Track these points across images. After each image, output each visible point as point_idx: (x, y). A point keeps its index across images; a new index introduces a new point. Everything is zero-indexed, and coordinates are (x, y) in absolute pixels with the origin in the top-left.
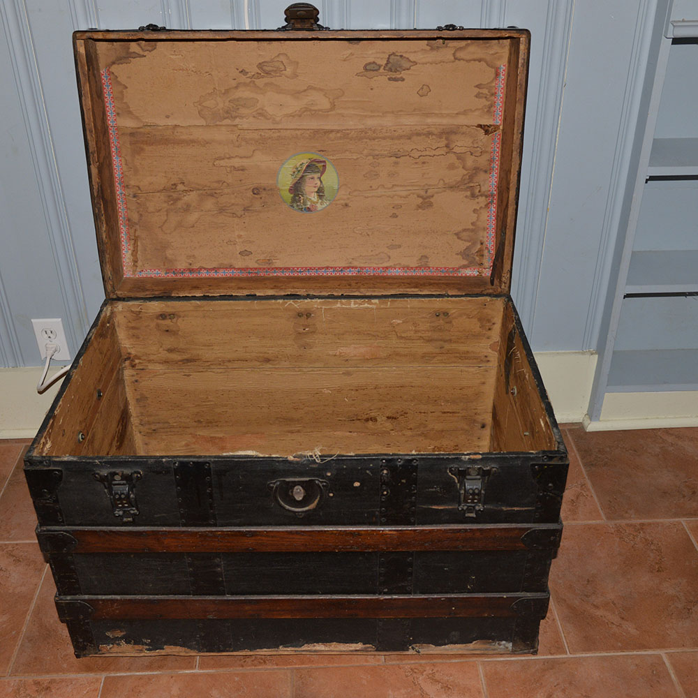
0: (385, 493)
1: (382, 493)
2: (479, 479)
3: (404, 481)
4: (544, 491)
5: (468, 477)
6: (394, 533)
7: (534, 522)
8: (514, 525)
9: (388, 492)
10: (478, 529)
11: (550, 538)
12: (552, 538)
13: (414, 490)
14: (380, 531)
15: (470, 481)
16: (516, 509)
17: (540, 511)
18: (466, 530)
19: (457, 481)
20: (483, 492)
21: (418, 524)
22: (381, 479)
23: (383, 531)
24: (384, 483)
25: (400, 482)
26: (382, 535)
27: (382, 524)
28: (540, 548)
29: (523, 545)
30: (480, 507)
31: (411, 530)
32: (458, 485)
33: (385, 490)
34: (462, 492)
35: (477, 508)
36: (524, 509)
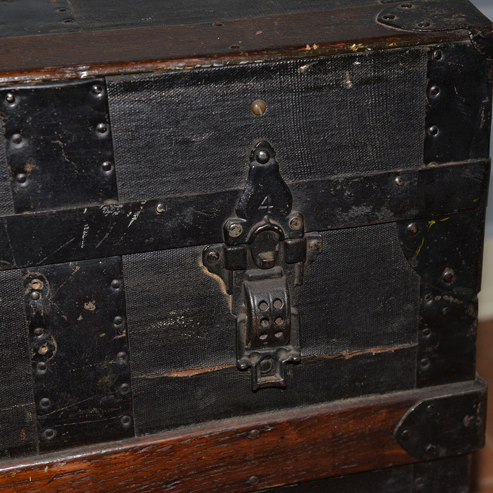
0: (44, 350)
1: (36, 350)
2: (281, 275)
3: (90, 306)
4: (435, 293)
5: (251, 272)
6: (84, 465)
7: (420, 385)
8: (372, 399)
9: (51, 347)
10: (290, 423)
11: (462, 420)
12: (467, 420)
13: (119, 331)
14: (42, 467)
15: (257, 283)
16: (374, 351)
17: (430, 349)
18: (261, 429)
19: (224, 291)
20: (293, 310)
21: (142, 432)
22: (28, 309)
23: (50, 465)
24: (38, 321)
25: (81, 309)
26: (50, 478)
27: (47, 448)
28: (443, 452)
29: (403, 452)
30: (288, 353)
31: (126, 451)
32: (230, 299)
33: (41, 343)
34: (243, 316)
35: (284, 357)
36: (392, 349)
